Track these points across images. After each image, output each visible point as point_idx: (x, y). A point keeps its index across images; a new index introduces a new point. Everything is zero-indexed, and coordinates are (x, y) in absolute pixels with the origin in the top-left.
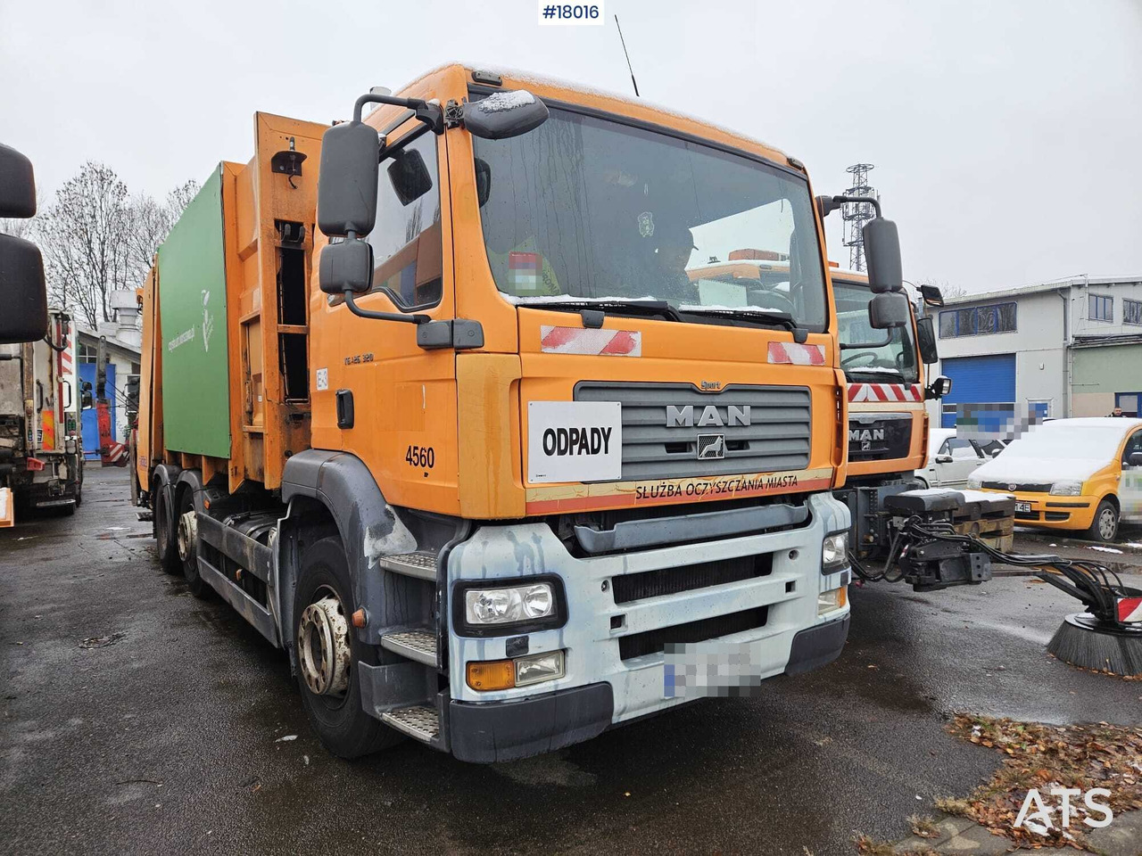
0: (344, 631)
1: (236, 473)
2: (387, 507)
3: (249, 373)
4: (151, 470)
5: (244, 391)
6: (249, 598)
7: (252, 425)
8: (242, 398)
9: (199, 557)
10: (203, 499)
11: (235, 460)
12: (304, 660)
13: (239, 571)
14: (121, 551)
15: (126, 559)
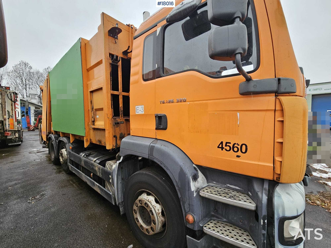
0: (160, 211)
1: (87, 141)
2: (194, 165)
3: (93, 108)
4: (47, 136)
5: (91, 114)
6: (98, 184)
7: (94, 125)
8: (90, 116)
9: (69, 164)
10: (69, 146)
11: (87, 136)
12: (137, 219)
13: (92, 174)
14: (38, 157)
15: (40, 160)
